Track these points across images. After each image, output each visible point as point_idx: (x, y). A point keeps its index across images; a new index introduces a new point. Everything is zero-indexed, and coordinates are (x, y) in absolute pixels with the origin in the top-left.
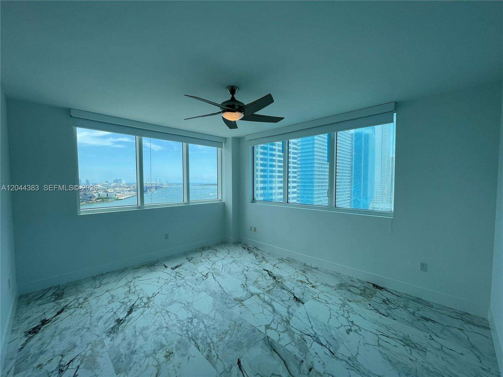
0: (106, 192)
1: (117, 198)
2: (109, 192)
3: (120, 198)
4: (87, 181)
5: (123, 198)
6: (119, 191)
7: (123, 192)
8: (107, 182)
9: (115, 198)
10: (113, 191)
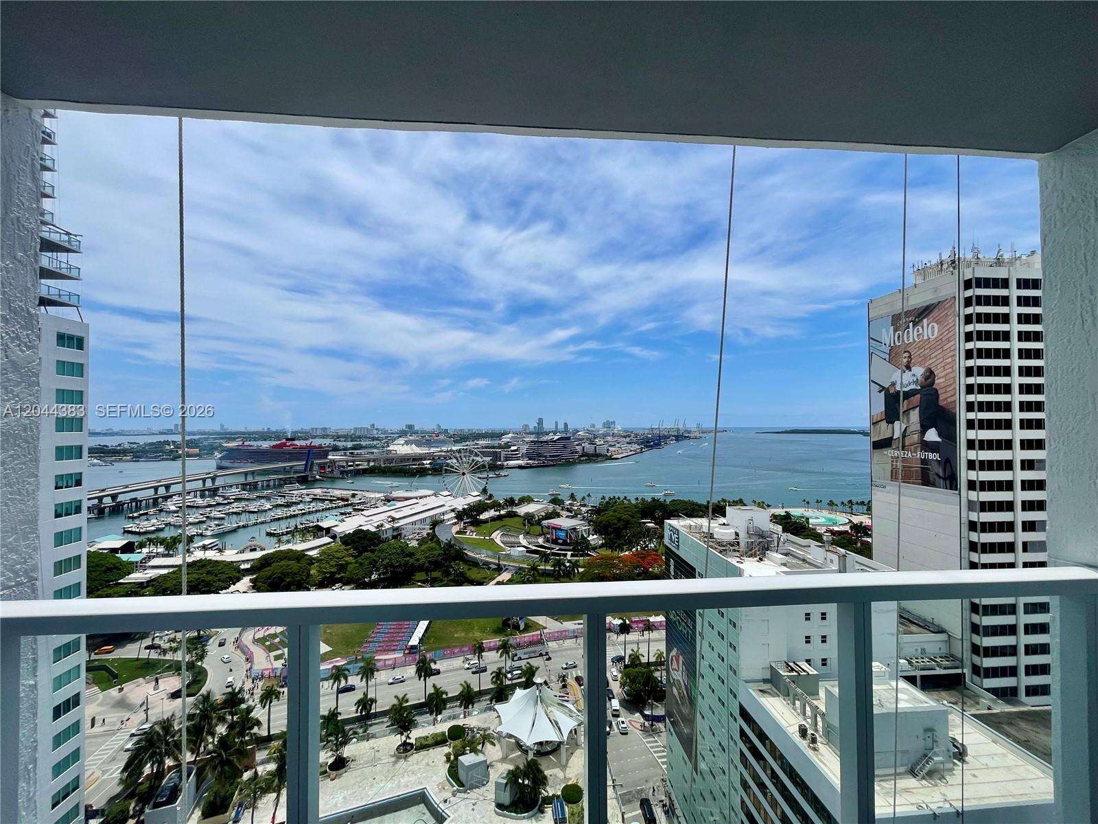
0: (593, 444)
1: (611, 456)
2: (598, 443)
3: (615, 456)
4: (566, 425)
5: (619, 456)
6: (613, 444)
7: (618, 445)
8: (593, 426)
9: (607, 455)
10: (602, 442)
